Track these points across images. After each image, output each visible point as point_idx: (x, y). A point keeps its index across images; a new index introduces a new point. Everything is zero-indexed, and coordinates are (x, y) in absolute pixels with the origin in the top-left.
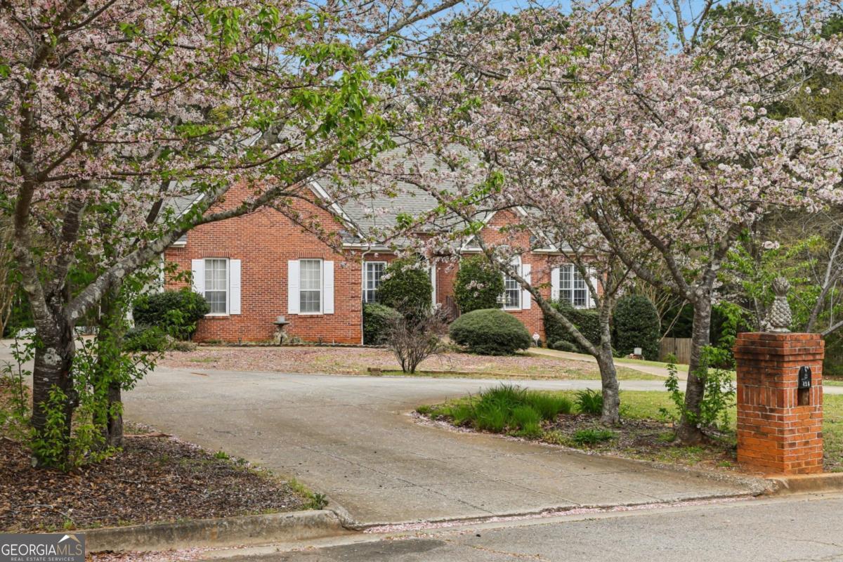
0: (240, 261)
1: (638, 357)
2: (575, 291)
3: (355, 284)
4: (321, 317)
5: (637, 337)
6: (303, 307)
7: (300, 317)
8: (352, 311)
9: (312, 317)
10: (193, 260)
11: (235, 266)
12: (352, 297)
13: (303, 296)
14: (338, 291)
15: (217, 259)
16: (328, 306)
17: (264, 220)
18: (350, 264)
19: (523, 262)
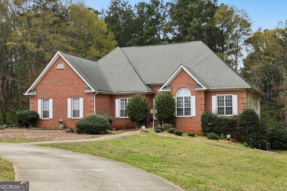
0: (52, 99)
1: (229, 139)
2: (226, 107)
3: (91, 106)
6: (73, 116)
7: (72, 119)
9: (77, 119)
10: (38, 100)
12: (90, 112)
13: (74, 111)
14: (84, 109)
15: (46, 99)
16: (81, 115)
17: (60, 84)
18: (89, 99)
19: (192, 95)
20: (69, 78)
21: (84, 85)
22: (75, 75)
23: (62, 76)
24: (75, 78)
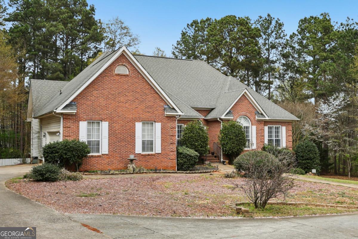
0: (108, 122)
1: (314, 174)
2: (275, 139)
3: (172, 136)
4: (154, 155)
5: (309, 163)
6: (143, 149)
7: (142, 155)
8: (171, 151)
9: (149, 155)
10: (80, 122)
11: (105, 125)
12: (171, 143)
13: (143, 142)
14: (163, 140)
15: (93, 121)
16: (158, 148)
17: (122, 99)
18: (170, 125)
19: (252, 125)
20: (138, 90)
21: (162, 104)
22: (147, 87)
23: (126, 86)
24: (147, 91)
